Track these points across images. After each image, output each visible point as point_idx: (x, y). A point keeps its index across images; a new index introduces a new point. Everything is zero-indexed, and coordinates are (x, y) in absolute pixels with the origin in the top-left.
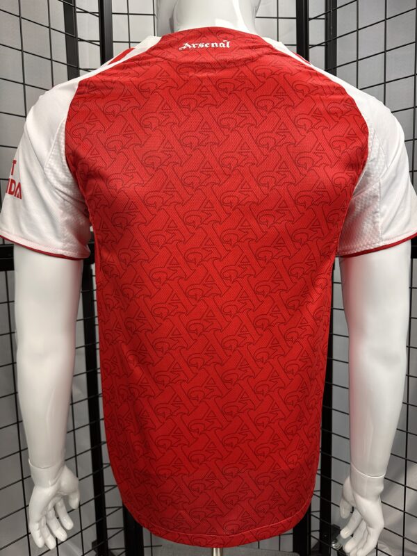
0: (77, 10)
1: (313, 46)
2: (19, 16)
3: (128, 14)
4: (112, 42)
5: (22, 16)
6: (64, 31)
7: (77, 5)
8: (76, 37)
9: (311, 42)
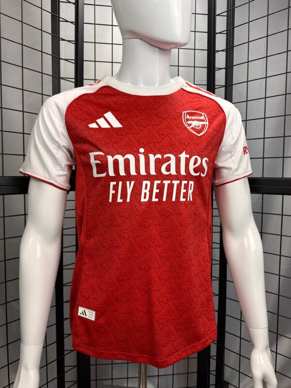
0: (61, 19)
1: (218, 51)
2: (21, 22)
3: (95, 24)
4: (83, 42)
5: (24, 21)
6: (51, 33)
7: (61, 16)
8: (59, 37)
9: (217, 48)
